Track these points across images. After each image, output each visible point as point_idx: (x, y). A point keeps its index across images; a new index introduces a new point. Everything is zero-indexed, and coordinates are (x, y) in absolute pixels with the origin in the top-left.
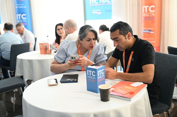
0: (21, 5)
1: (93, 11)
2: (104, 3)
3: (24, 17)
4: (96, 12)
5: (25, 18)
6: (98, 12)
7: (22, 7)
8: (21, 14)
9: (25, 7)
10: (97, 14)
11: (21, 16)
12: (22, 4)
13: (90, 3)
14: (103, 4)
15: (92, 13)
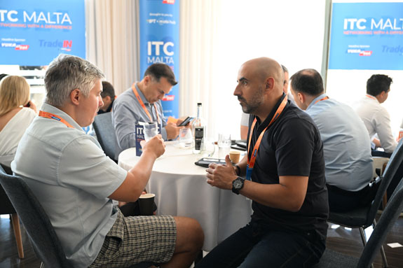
0: (166, 15)
1: (350, 46)
2: (382, 30)
3: (170, 49)
4: (359, 51)
5: (172, 54)
6: (362, 50)
7: (166, 22)
8: (162, 41)
9: (174, 23)
10: (362, 54)
11: (161, 47)
12: (168, 13)
13: (345, 27)
14: (379, 33)
15: (347, 52)
